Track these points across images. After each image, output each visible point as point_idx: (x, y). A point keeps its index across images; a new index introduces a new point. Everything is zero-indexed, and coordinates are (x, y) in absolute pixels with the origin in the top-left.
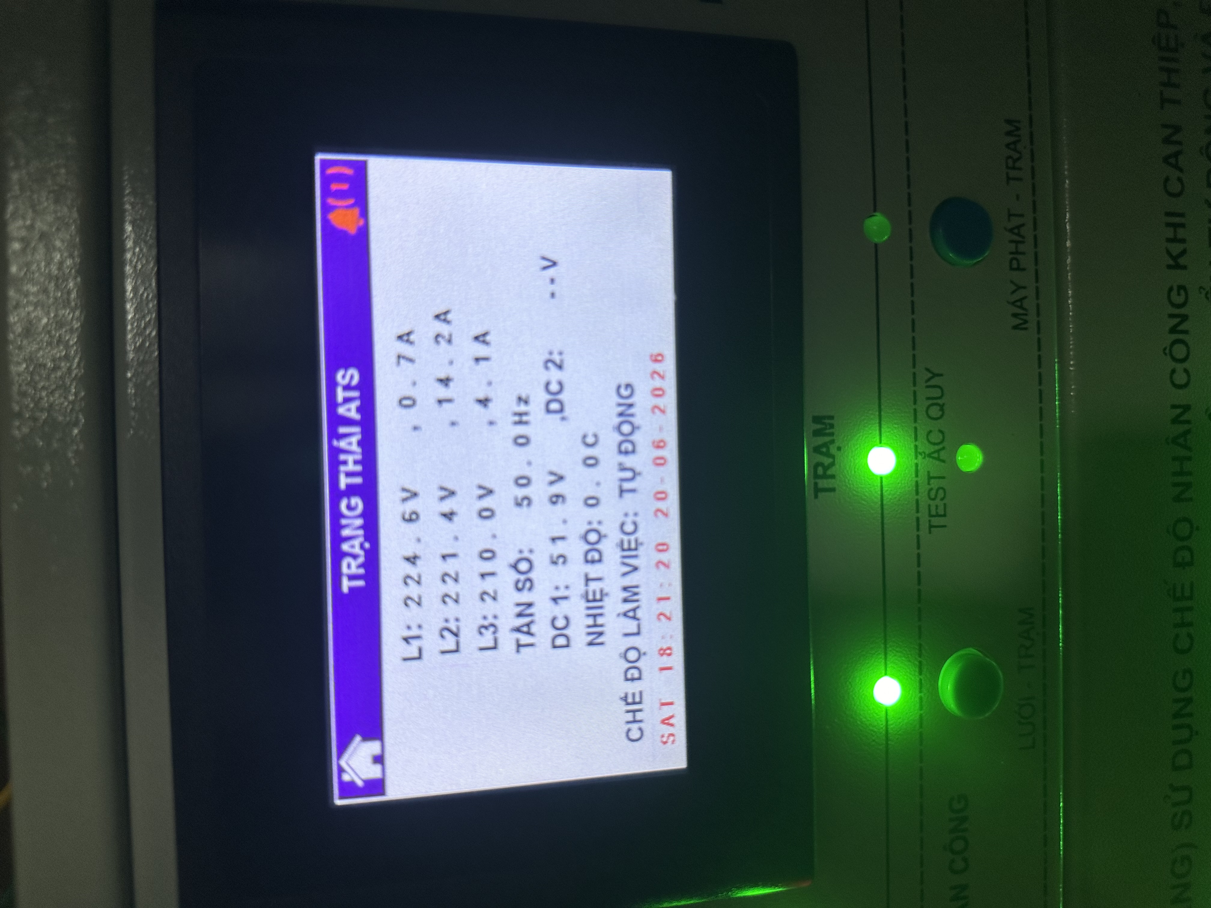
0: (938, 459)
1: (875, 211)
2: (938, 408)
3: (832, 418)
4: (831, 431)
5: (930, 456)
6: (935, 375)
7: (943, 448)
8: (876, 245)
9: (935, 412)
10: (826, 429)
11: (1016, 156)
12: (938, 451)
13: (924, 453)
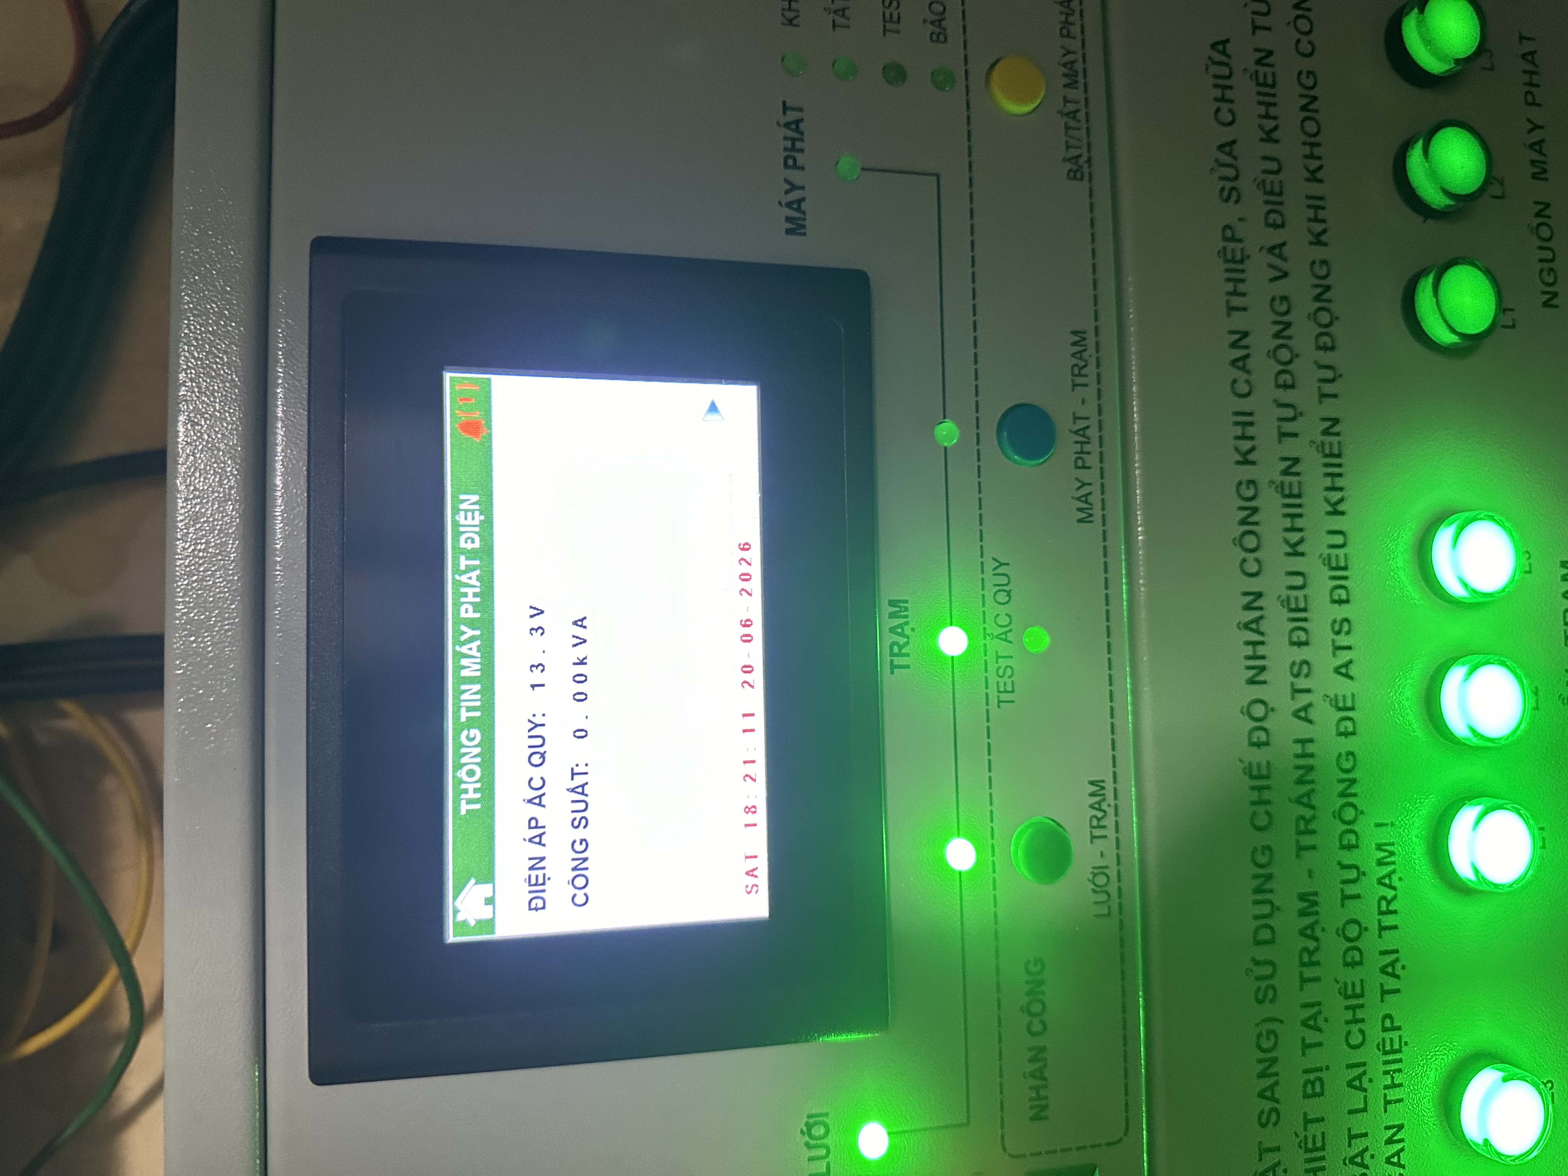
0: (1006, 640)
1: (945, 418)
2: (1005, 593)
3: (906, 602)
4: (905, 613)
5: (997, 637)
6: (1002, 564)
7: (1010, 630)
8: (945, 448)
9: (1002, 597)
10: (900, 612)
11: (1083, 364)
12: (1005, 633)
13: (992, 634)
